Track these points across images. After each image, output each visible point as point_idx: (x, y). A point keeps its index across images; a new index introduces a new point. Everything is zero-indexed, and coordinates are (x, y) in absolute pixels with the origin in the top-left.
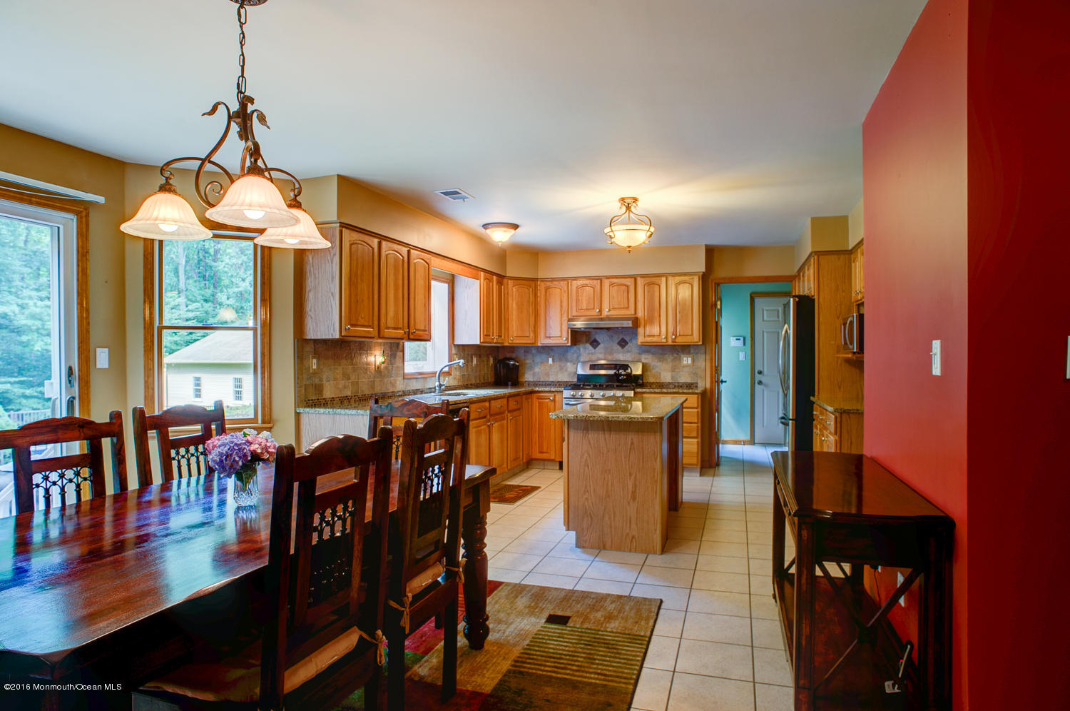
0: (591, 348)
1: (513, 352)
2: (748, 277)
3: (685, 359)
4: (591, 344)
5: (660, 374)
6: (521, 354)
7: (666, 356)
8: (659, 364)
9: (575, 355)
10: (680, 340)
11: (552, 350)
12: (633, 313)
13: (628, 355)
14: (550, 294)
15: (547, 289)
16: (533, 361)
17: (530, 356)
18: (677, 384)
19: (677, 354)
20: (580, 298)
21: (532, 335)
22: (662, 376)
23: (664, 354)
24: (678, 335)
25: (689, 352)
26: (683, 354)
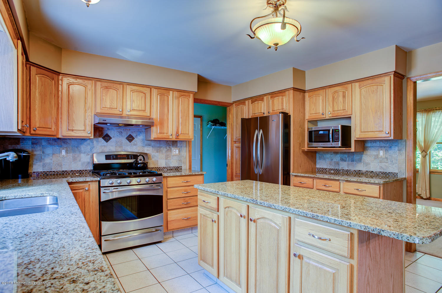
0: (103, 141)
2: (210, 101)
3: (175, 150)
4: (103, 138)
5: (158, 161)
7: (162, 148)
8: (157, 154)
11: (64, 142)
12: (149, 114)
13: (135, 147)
15: (70, 84)
16: (43, 152)
17: (39, 148)
18: (169, 168)
19: (170, 148)
21: (54, 127)
22: (159, 163)
23: (160, 147)
24: (180, 133)
25: (177, 145)
26: (173, 147)
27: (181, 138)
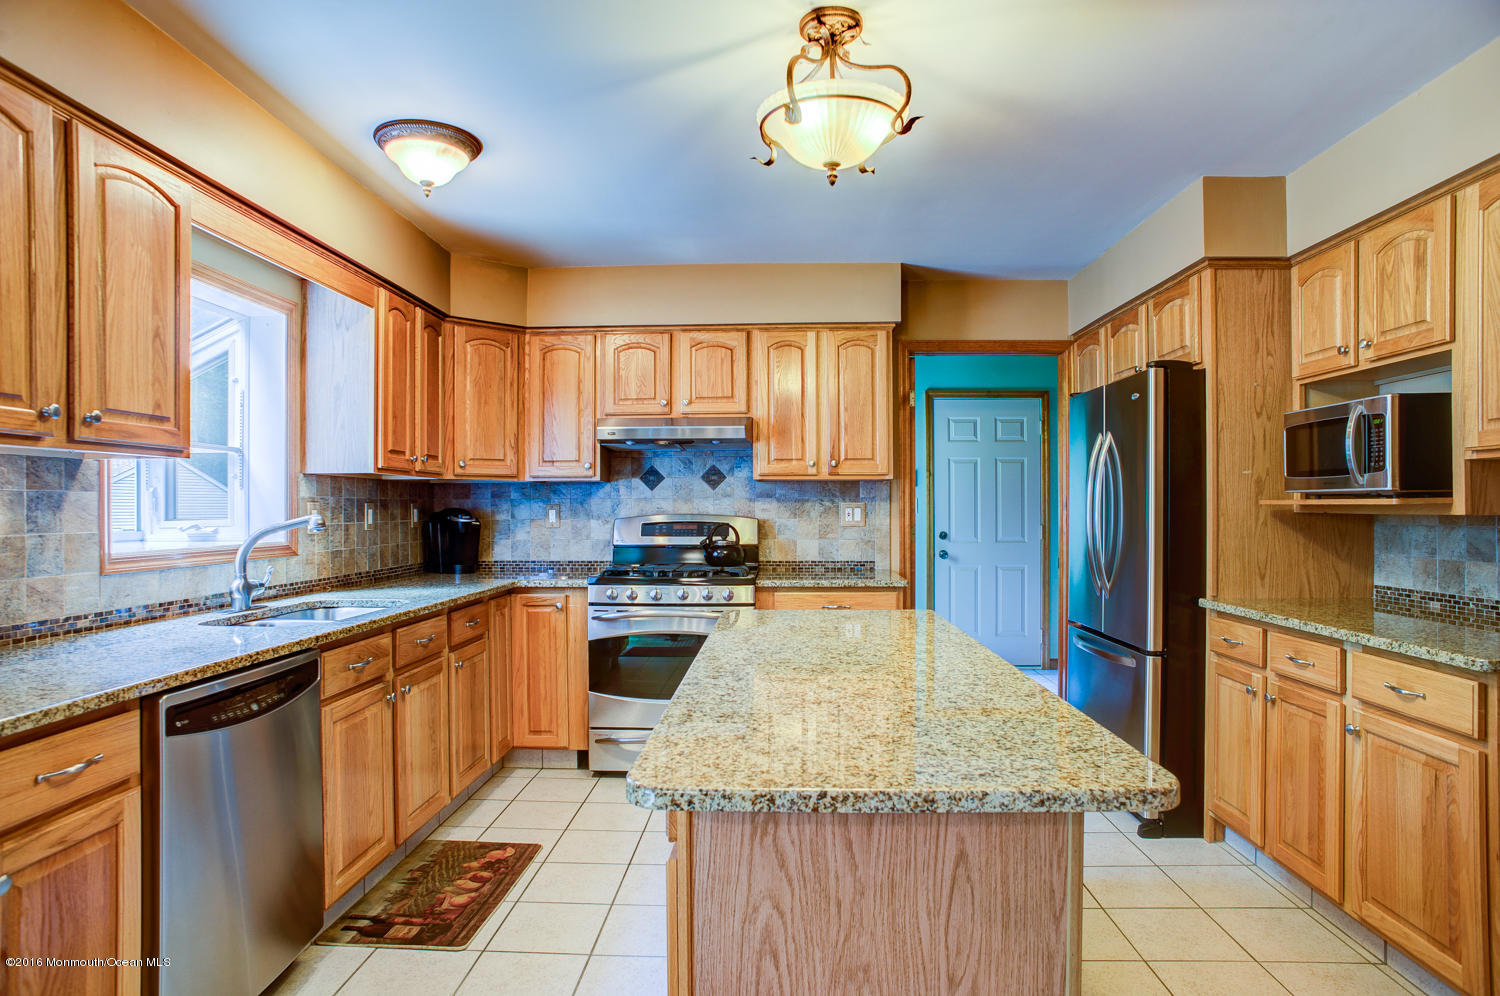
0: (642, 486)
1: (467, 496)
2: (977, 342)
3: (849, 510)
4: (641, 478)
5: (795, 543)
6: (485, 503)
7: (808, 505)
8: (792, 522)
9: (609, 503)
10: (848, 471)
11: (555, 492)
12: (743, 408)
13: (726, 501)
14: (552, 364)
15: (546, 351)
16: (513, 516)
17: (505, 506)
18: (830, 566)
19: (833, 502)
20: (622, 373)
21: (511, 456)
22: (799, 549)
23: (804, 501)
24: (842, 458)
25: (858, 495)
26: (844, 500)
27: (846, 472)
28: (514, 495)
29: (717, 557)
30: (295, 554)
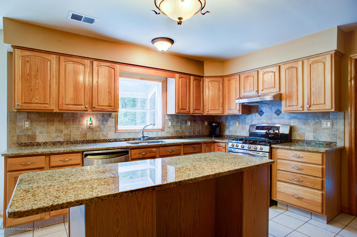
0: (258, 115)
1: (220, 119)
3: (324, 123)
4: (258, 113)
5: (304, 134)
6: (223, 120)
7: (309, 121)
8: (303, 127)
9: (250, 120)
10: (314, 108)
12: (278, 90)
13: (282, 120)
14: (230, 84)
15: (229, 80)
16: (229, 124)
17: (228, 121)
18: (317, 142)
19: (319, 120)
21: (221, 109)
22: (306, 136)
23: (307, 120)
24: (312, 104)
25: (329, 117)
26: (323, 119)
28: (229, 118)
29: (270, 137)
30: (164, 131)
